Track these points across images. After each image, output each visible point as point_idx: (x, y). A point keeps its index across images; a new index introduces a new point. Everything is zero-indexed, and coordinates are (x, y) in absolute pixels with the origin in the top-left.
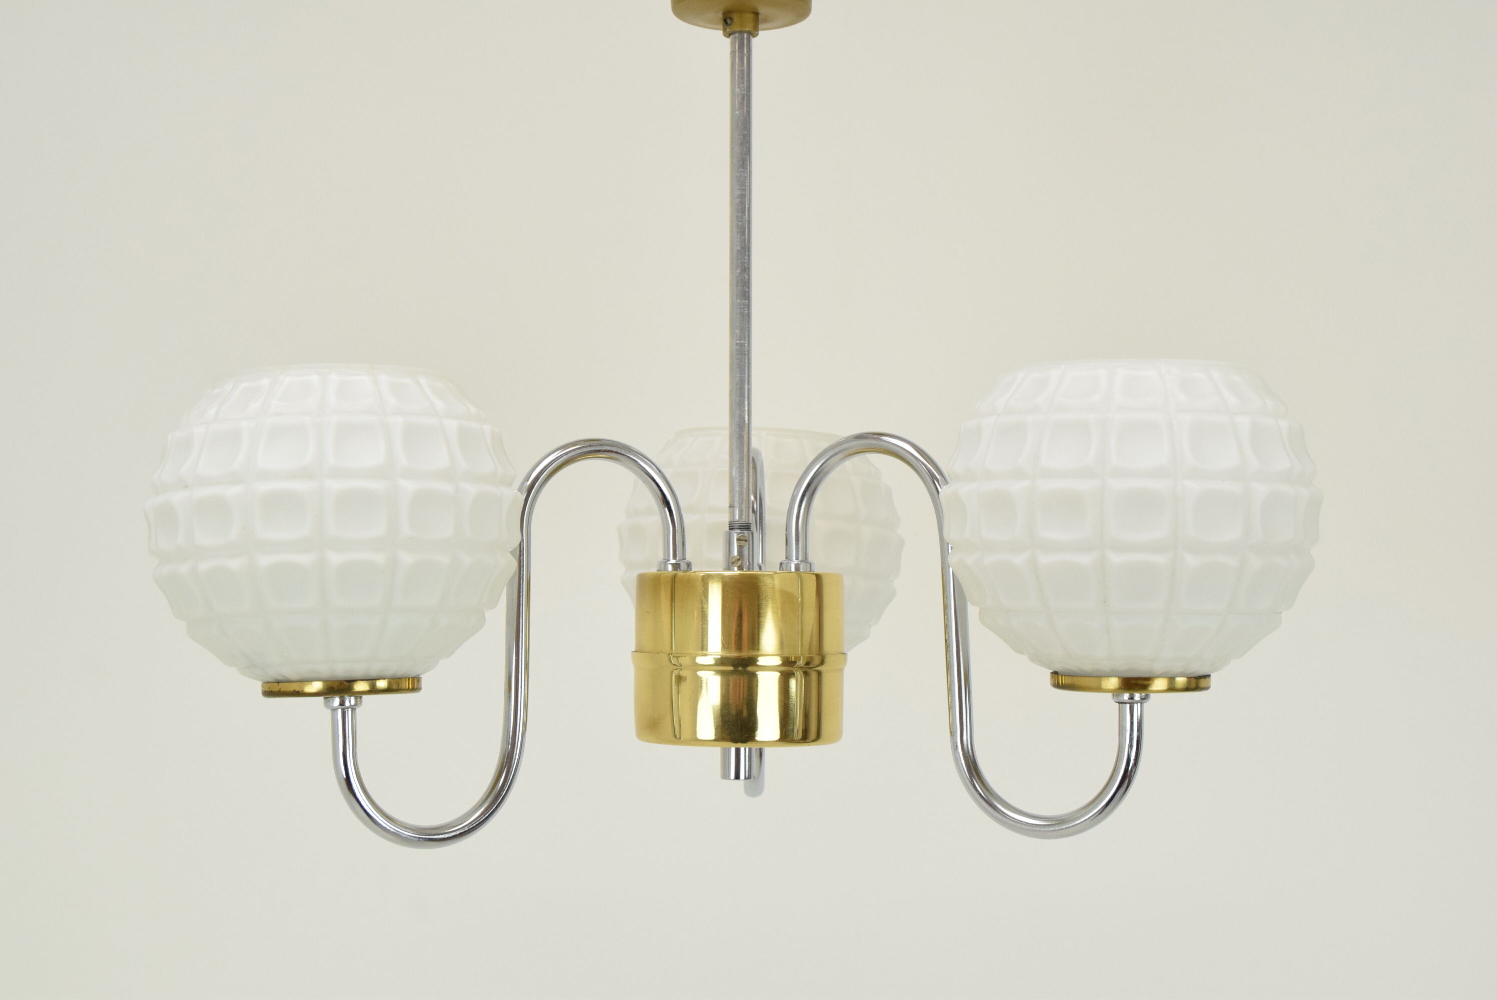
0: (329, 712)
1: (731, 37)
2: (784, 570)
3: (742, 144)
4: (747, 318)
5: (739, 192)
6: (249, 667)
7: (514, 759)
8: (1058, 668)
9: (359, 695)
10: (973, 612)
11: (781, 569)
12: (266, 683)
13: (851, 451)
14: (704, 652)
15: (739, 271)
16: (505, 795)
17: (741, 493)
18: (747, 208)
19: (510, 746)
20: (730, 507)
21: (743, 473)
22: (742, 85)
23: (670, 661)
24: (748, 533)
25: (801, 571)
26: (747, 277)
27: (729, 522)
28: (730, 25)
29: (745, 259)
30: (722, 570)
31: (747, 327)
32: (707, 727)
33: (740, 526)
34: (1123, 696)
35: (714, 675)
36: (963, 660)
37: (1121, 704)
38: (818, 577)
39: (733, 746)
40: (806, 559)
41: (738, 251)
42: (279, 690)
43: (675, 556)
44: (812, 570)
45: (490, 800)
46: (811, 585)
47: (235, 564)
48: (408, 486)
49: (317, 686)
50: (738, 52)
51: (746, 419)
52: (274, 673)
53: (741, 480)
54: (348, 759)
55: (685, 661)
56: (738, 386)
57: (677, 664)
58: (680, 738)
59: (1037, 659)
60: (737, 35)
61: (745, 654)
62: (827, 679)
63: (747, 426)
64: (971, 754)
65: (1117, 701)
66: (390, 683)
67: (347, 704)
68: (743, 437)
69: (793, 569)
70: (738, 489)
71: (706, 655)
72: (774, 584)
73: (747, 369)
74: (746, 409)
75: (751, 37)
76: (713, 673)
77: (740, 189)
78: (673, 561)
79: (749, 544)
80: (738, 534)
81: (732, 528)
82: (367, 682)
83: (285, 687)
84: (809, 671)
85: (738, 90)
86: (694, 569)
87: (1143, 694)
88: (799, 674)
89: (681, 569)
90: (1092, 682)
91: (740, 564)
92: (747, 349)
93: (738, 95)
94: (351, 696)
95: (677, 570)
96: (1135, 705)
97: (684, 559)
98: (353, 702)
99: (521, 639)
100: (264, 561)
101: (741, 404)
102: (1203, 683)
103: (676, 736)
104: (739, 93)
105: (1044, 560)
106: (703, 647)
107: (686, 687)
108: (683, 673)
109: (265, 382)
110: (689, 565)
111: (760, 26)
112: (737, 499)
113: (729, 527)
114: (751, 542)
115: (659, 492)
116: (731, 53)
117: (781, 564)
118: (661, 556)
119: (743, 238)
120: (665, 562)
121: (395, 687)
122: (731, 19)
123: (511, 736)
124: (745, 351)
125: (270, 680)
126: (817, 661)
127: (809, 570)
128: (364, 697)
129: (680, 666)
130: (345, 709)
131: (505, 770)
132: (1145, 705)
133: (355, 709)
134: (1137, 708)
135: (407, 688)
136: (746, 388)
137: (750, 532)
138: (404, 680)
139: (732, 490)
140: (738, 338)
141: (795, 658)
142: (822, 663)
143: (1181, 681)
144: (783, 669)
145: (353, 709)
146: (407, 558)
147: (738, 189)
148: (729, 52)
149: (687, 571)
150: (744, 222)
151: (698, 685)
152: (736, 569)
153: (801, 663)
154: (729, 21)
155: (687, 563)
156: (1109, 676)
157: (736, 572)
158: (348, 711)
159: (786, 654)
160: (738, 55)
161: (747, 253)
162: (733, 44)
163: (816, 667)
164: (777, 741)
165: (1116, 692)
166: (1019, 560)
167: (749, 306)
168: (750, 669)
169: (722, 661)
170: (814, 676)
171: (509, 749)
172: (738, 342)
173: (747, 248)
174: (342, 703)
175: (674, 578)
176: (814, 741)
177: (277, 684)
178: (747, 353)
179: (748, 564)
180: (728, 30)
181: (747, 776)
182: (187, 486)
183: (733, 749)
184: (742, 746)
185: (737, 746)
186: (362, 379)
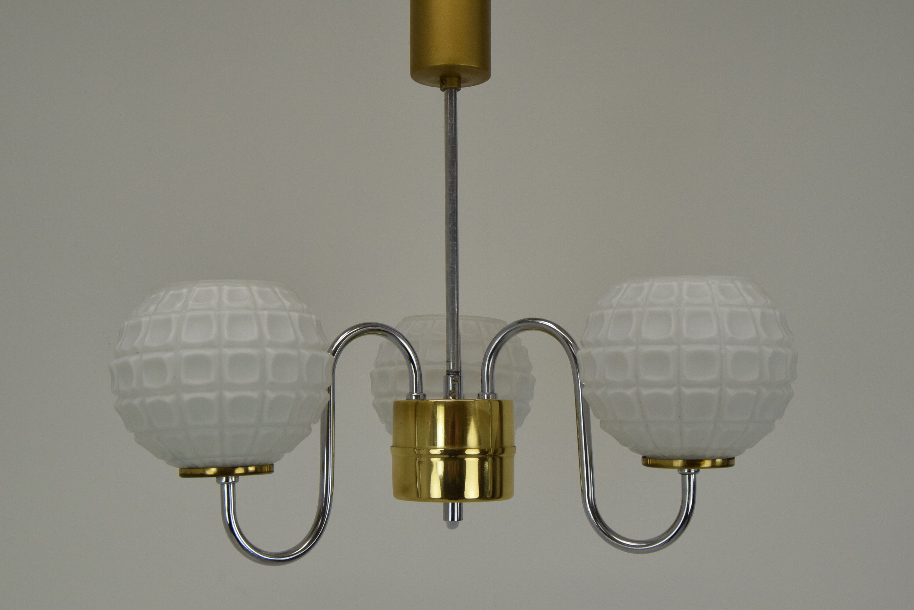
0: (219, 486)
1: (445, 91)
2: (481, 398)
3: (452, 152)
4: (456, 252)
5: (451, 180)
6: (173, 460)
7: (326, 511)
8: (648, 454)
9: (237, 476)
10: (595, 422)
11: (479, 398)
12: (181, 469)
13: (520, 329)
14: (435, 447)
15: (451, 225)
16: (321, 533)
17: (453, 353)
18: (455, 189)
19: (324, 504)
20: (447, 362)
21: (454, 342)
22: (451, 119)
23: (415, 452)
24: (458, 377)
25: (491, 398)
26: (456, 229)
27: (447, 371)
28: (445, 84)
29: (454, 218)
30: (443, 398)
31: (456, 257)
32: (436, 491)
33: (453, 373)
34: (685, 470)
35: (440, 460)
36: (589, 450)
37: (683, 475)
38: (500, 403)
39: (450, 502)
40: (493, 392)
41: (450, 214)
42: (191, 473)
43: (416, 391)
44: (497, 398)
45: (312, 536)
46: (496, 406)
47: (168, 399)
48: (271, 352)
49: (213, 471)
50: (449, 100)
51: (456, 311)
52: (188, 463)
53: (454, 346)
54: (231, 513)
55: (423, 452)
56: (451, 292)
57: (419, 454)
58: (421, 497)
59: (636, 449)
60: (448, 90)
61: (457, 448)
62: (506, 462)
63: (456, 315)
64: (594, 505)
65: (681, 473)
66: (256, 469)
67: (230, 481)
68: (455, 321)
69: (486, 398)
70: (451, 351)
71: (436, 449)
72: (475, 406)
73: (456, 282)
74: (456, 305)
75: (456, 91)
76: (440, 459)
78: (415, 394)
79: (458, 383)
80: (452, 377)
81: (448, 373)
82: (243, 468)
83: (194, 472)
84: (495, 457)
85: (449, 121)
86: (427, 398)
87: (696, 469)
88: (490, 459)
89: (421, 398)
90: (667, 462)
91: (454, 395)
92: (456, 270)
93: (449, 124)
94: (232, 476)
95: (418, 399)
96: (692, 475)
97: (422, 392)
98: (234, 480)
99: (329, 440)
100: (187, 397)
101: (453, 302)
102: (731, 461)
103: (419, 497)
104: (450, 123)
105: (645, 392)
106: (434, 444)
107: (424, 466)
108: (422, 459)
110: (425, 396)
111: (462, 85)
112: (451, 357)
113: (447, 373)
114: (460, 383)
115: (407, 353)
116: (445, 100)
117: (479, 395)
118: (408, 391)
119: (453, 206)
120: (411, 394)
121: (259, 470)
122: (446, 81)
123: (324, 498)
124: (455, 271)
125: (186, 467)
126: (500, 451)
127: (495, 398)
128: (240, 477)
129: (420, 456)
130: (229, 484)
131: (321, 519)
132: (697, 475)
133: (235, 484)
134: (693, 477)
135: (266, 471)
136: (456, 293)
137: (459, 376)
138: (265, 466)
139: (448, 352)
140: (451, 264)
141: (488, 450)
142: (503, 452)
143: (719, 461)
144: (480, 456)
145: (234, 483)
146: (271, 395)
147: (450, 178)
148: (444, 100)
149: (424, 399)
150: (454, 197)
151: (430, 466)
152: (451, 398)
153: (491, 452)
154: (444, 82)
155: (423, 395)
156: (677, 459)
157: (451, 400)
158: (231, 485)
159: (483, 447)
160: (449, 101)
161: (455, 215)
162: (446, 95)
163: (500, 455)
164: (477, 498)
165: (681, 469)
166: (630, 392)
167: (457, 246)
168: (460, 456)
169: (445, 452)
170: (498, 461)
171: (323, 506)
172: (451, 266)
173: (455, 212)
174: (227, 480)
175: (416, 404)
176: (499, 498)
177: (190, 470)
178: (456, 272)
179: (458, 394)
180: (443, 87)
181: (459, 519)
182: (138, 353)
183: (450, 504)
184: (456, 502)
185: (453, 502)
186: (242, 289)
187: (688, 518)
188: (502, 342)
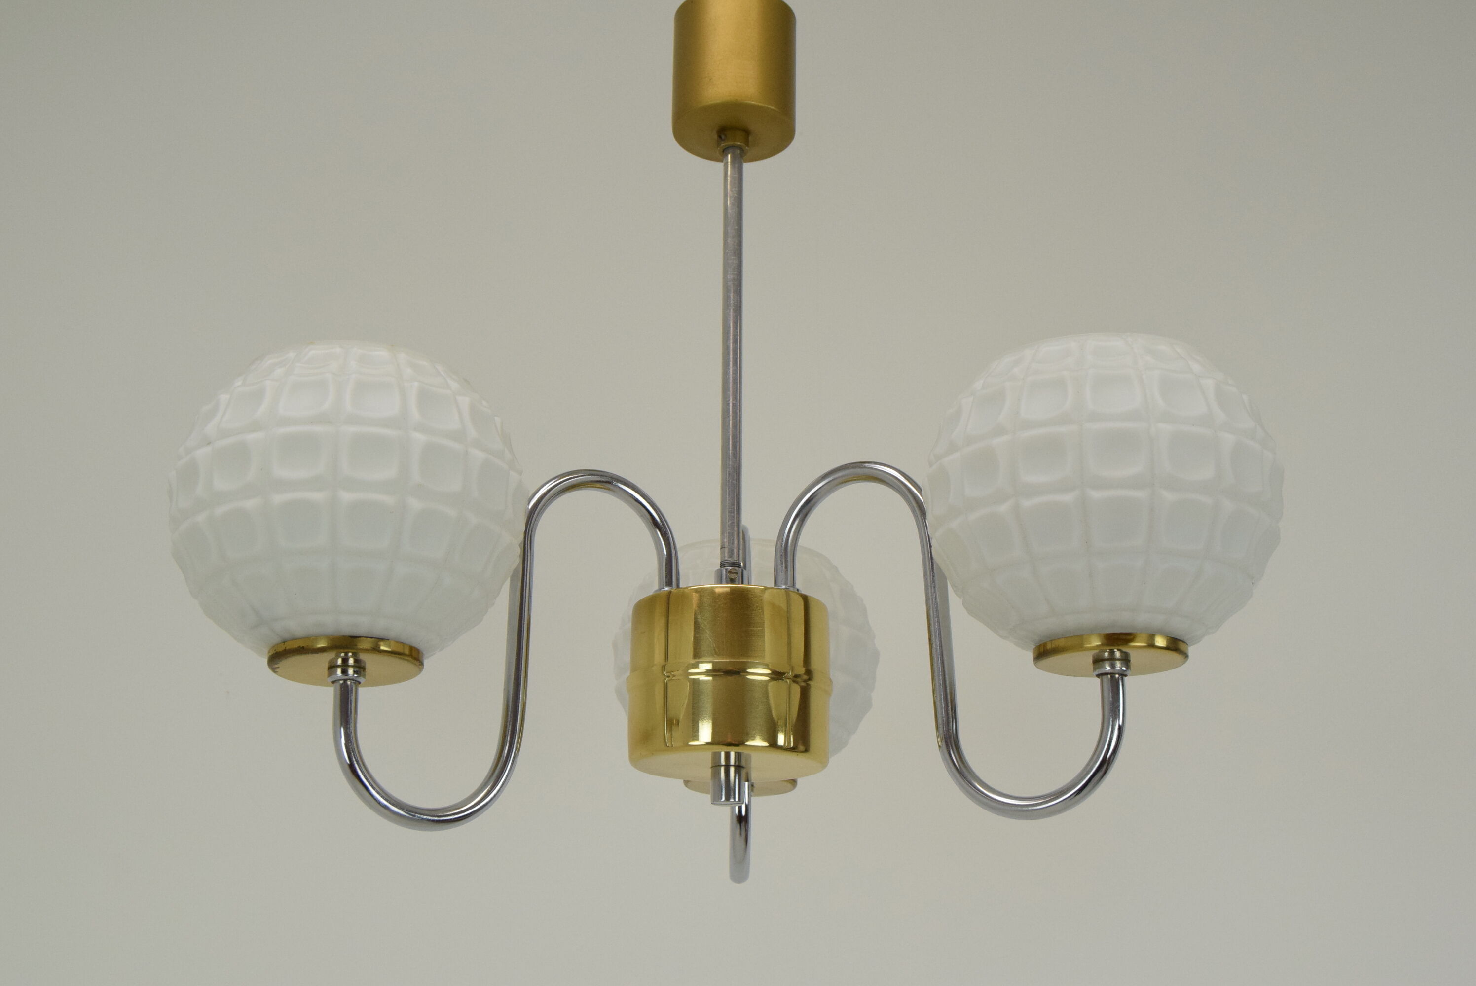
10: (955, 604)
12: (272, 645)
13: (840, 480)
14: (696, 660)
16: (508, 773)
17: (731, 535)
22: (733, 189)
23: (663, 672)
24: (737, 569)
25: (790, 592)
27: (720, 560)
28: (725, 140)
33: (730, 564)
38: (805, 597)
39: (723, 750)
42: (284, 648)
44: (800, 593)
46: (799, 602)
47: (250, 504)
50: (731, 172)
52: (283, 632)
57: (672, 674)
58: (671, 745)
60: (730, 149)
62: (814, 695)
69: (782, 591)
70: (728, 531)
72: (765, 599)
73: (738, 425)
77: (733, 274)
80: (728, 568)
82: (369, 640)
85: (730, 193)
90: (1075, 642)
93: (730, 197)
97: (678, 587)
100: (278, 499)
102: (1183, 645)
103: (667, 745)
104: (732, 196)
105: (1028, 504)
106: (697, 655)
109: (292, 355)
112: (727, 540)
113: (721, 564)
121: (398, 650)
122: (725, 135)
125: (276, 639)
126: (805, 675)
127: (796, 592)
129: (673, 677)
137: (740, 568)
138: (405, 648)
139: (722, 532)
142: (810, 678)
143: (1160, 639)
146: (415, 504)
153: (790, 675)
154: (723, 137)
156: (1092, 634)
157: (727, 586)
160: (731, 165)
163: (804, 681)
164: (766, 747)
166: (1004, 508)
169: (715, 670)
175: (668, 596)
180: (722, 146)
182: (210, 443)
183: (723, 755)
184: (732, 751)
185: (727, 751)
186: (381, 353)
187: (1105, 765)
188: (812, 502)
